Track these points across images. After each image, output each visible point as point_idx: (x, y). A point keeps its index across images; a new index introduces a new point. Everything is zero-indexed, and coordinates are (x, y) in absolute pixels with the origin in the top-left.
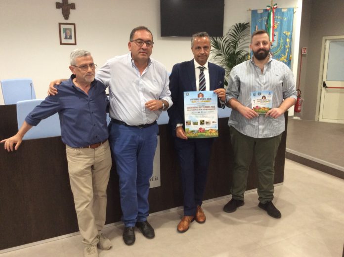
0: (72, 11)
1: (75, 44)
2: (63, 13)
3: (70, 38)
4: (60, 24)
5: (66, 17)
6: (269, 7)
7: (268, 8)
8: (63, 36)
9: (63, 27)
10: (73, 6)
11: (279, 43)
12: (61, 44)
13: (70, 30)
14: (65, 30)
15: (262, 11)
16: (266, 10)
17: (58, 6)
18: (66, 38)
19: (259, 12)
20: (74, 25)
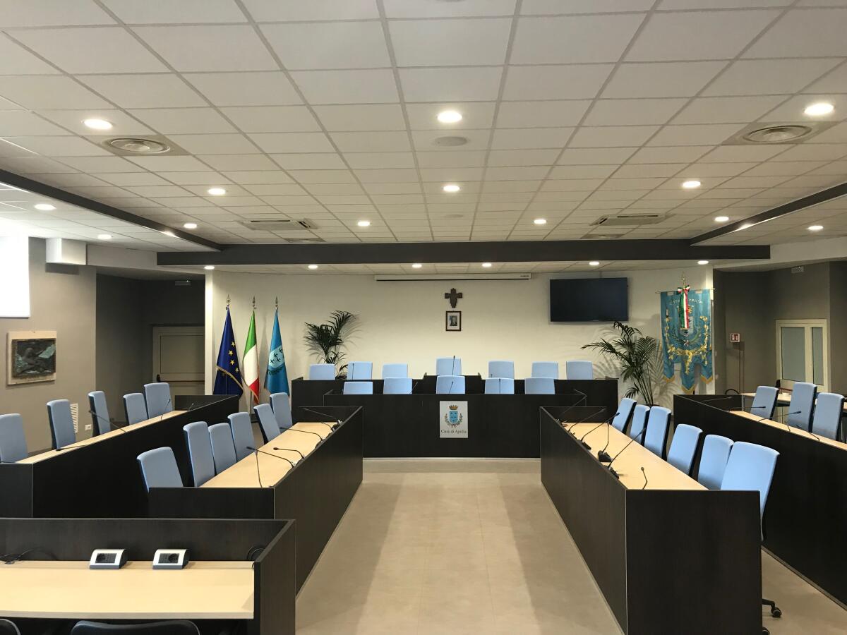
0: (459, 300)
1: (460, 330)
2: (451, 302)
3: (456, 325)
4: (447, 312)
5: (454, 305)
6: (680, 288)
7: (679, 290)
8: (449, 322)
9: (449, 314)
10: (460, 296)
11: (695, 330)
12: (447, 330)
13: (456, 317)
14: (451, 318)
15: (672, 294)
16: (678, 293)
17: (447, 296)
18: (451, 325)
19: (669, 294)
20: (460, 312)
